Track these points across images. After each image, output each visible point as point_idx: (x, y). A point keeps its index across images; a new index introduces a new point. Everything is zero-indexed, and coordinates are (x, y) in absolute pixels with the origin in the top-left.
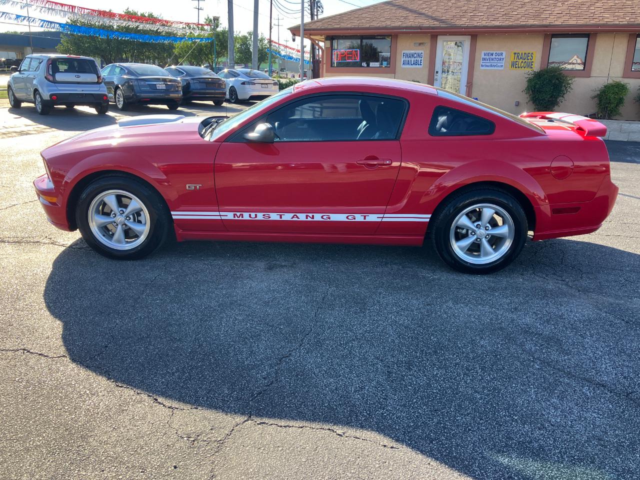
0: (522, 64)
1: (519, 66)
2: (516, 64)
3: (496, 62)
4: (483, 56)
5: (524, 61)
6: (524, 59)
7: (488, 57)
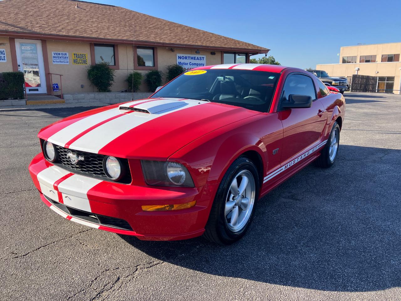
0: (80, 61)
1: (79, 62)
2: (77, 61)
3: (63, 59)
4: (53, 55)
5: (81, 59)
6: (81, 58)
7: (57, 56)
